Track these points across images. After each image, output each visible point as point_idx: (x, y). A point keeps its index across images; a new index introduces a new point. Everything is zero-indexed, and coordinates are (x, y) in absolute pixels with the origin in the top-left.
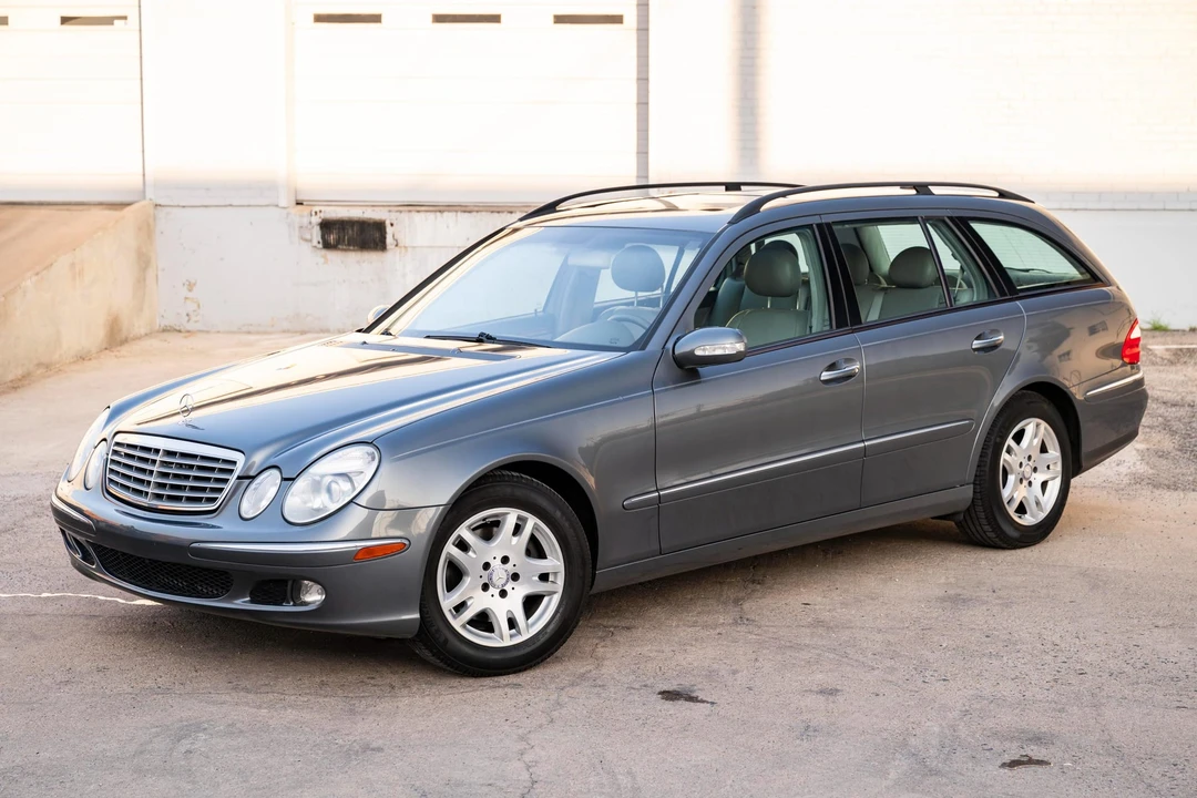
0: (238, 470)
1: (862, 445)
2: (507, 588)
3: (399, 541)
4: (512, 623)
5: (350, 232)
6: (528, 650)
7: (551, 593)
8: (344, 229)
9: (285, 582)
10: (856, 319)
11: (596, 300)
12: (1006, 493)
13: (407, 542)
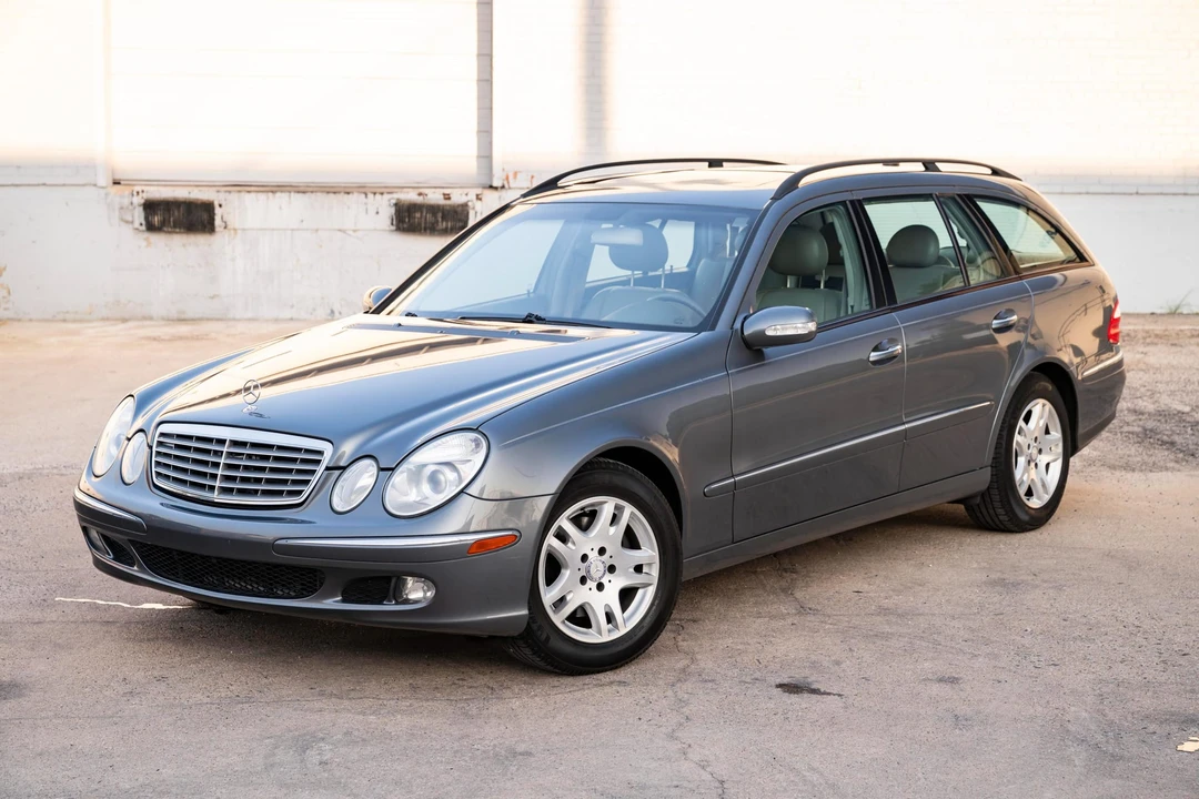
0: (326, 460)
1: (902, 427)
2: (604, 581)
3: (510, 533)
4: (610, 618)
5: (176, 213)
6: (626, 645)
7: (646, 585)
8: (169, 210)
9: (389, 579)
10: (892, 298)
11: (588, 280)
12: (1018, 474)
13: (518, 534)
